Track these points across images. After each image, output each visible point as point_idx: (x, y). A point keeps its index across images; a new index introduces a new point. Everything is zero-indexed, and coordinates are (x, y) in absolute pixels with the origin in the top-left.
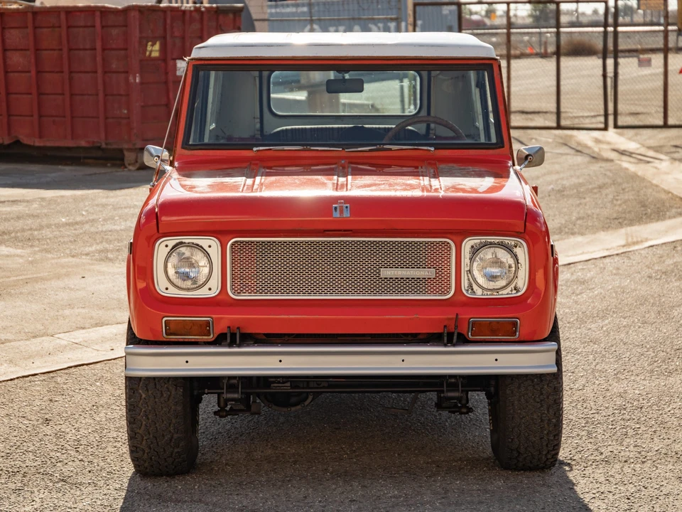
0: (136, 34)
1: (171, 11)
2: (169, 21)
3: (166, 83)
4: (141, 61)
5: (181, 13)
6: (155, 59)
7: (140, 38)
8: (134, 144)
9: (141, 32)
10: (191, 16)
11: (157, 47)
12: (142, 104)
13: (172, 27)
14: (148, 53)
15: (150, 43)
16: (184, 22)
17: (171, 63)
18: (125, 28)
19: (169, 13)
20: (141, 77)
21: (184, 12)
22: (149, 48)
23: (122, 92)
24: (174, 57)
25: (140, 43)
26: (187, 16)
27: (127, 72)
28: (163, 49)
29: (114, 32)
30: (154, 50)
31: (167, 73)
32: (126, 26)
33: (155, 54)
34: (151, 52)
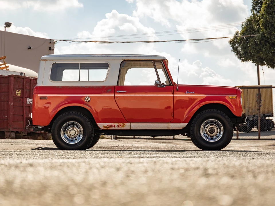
0: (12, 86)
1: (26, 79)
2: (25, 83)
3: (23, 107)
4: (13, 97)
5: (29, 80)
6: (19, 97)
7: (14, 88)
8: (9, 129)
9: (14, 86)
10: (33, 81)
11: (20, 92)
12: (13, 114)
13: (26, 85)
14: (16, 94)
15: (17, 90)
16: (30, 83)
17: (25, 99)
18: (8, 84)
19: (25, 79)
20: (13, 103)
21: (31, 79)
22: (17, 92)
23: (5, 109)
24: (26, 97)
25: (14, 90)
26: (32, 81)
27: (8, 101)
28: (22, 93)
29: (3, 85)
30: (19, 93)
31: (23, 103)
32: (9, 83)
33: (19, 95)
34: (18, 93)
